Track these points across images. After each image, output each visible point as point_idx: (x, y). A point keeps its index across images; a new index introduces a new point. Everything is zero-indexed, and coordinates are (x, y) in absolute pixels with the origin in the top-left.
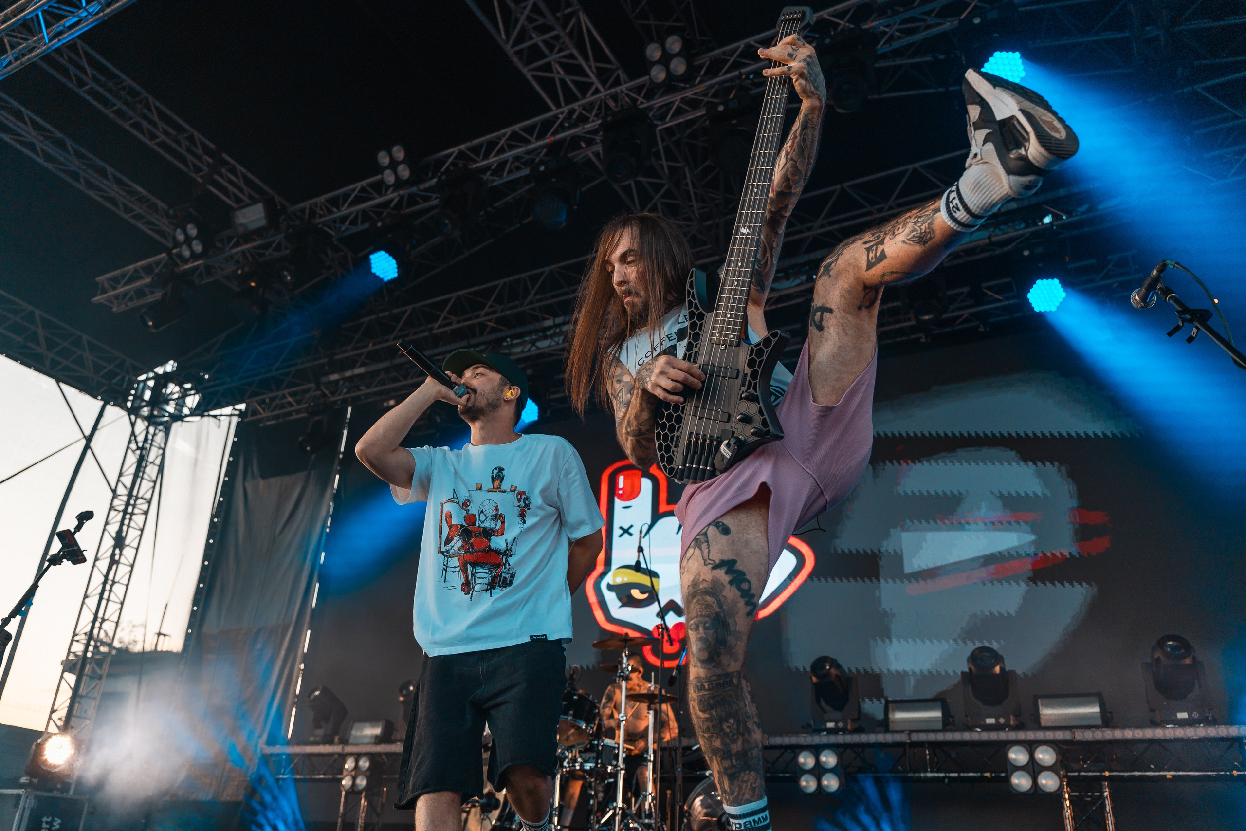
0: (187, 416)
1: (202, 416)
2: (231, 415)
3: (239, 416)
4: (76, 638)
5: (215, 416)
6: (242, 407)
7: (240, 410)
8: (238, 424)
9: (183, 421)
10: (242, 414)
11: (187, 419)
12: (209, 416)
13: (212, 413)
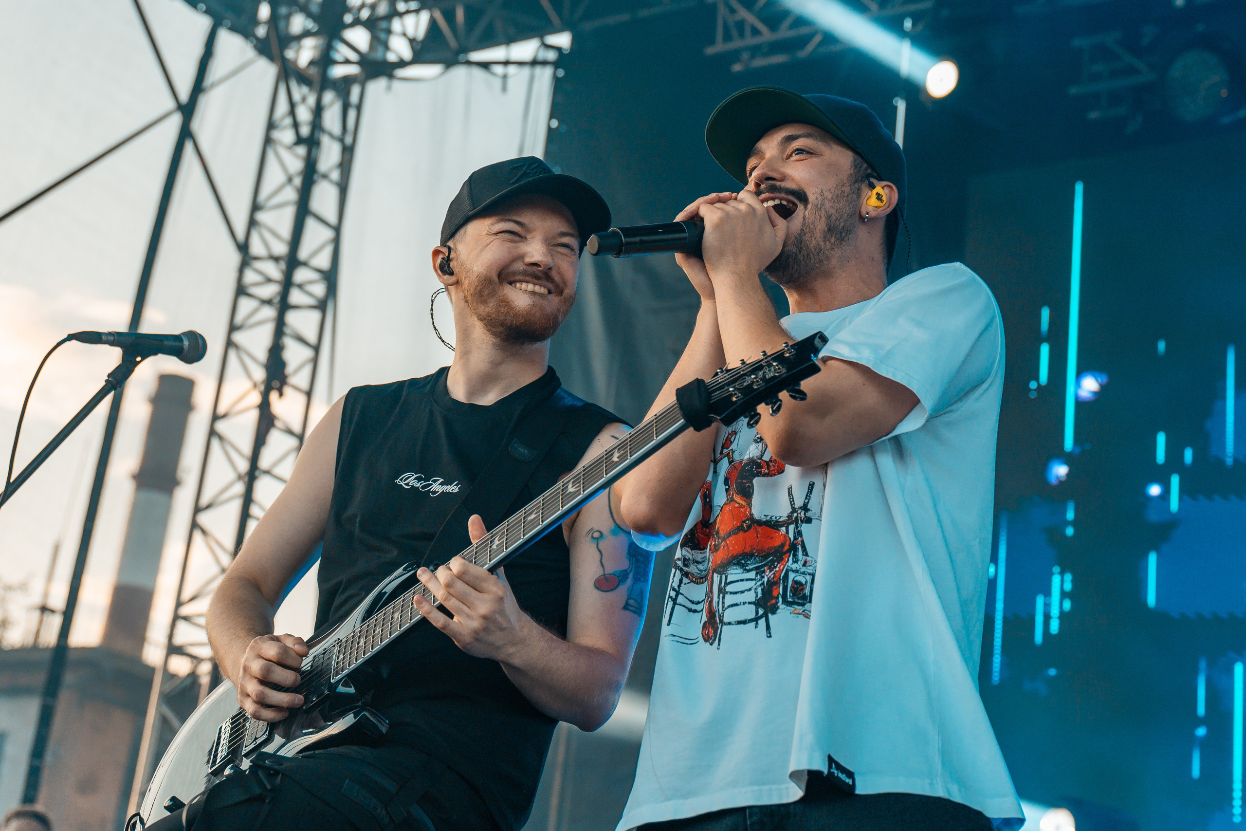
0: (402, 64)
1: (450, 62)
2: (534, 63)
3: (556, 64)
4: (185, 611)
5: (485, 65)
6: (563, 40)
7: (559, 49)
8: (558, 83)
9: (391, 76)
10: (563, 60)
11: (400, 73)
12: (469, 63)
13: (477, 56)
